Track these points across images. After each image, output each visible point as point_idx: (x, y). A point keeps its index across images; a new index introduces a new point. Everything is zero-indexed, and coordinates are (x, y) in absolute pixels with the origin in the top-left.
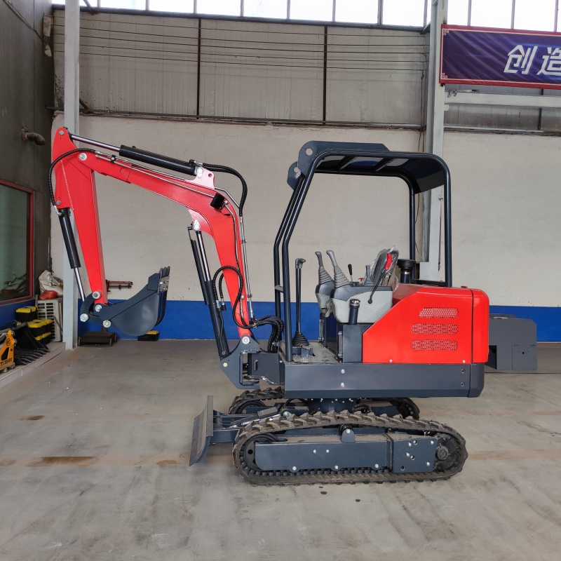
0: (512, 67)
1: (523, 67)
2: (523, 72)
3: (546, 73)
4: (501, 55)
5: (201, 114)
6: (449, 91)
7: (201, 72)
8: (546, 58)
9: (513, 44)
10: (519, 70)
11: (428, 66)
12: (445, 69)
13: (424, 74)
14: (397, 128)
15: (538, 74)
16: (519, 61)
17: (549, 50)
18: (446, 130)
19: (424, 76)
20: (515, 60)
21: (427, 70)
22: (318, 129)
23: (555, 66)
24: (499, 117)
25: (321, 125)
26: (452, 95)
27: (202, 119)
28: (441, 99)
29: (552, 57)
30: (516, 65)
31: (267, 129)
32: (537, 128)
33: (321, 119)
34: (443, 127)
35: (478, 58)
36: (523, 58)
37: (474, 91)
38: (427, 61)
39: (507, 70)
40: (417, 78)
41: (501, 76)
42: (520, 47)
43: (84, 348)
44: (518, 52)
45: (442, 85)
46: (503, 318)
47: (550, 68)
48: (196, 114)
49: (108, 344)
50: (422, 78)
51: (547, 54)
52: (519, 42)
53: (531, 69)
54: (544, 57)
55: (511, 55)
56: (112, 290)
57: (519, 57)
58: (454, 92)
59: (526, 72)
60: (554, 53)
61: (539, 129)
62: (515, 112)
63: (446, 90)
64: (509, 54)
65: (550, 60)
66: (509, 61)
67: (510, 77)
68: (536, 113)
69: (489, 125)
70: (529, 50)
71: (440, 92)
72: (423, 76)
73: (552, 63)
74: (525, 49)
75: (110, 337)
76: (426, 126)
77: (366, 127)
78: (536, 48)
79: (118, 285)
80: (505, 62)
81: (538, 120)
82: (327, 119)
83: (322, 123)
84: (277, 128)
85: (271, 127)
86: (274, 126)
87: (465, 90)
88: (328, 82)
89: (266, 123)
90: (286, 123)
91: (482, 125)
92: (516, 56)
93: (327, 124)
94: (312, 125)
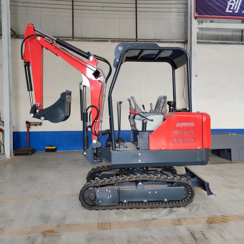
0: (230, 9)
1: (235, 9)
2: (235, 12)
4: (224, 3)
5: (75, 36)
6: (199, 22)
7: (74, 15)
10: (233, 10)
11: (188, 11)
12: (197, 11)
13: (186, 14)
14: (173, 42)
15: (243, 12)
16: (233, 6)
18: (198, 43)
19: (186, 15)
20: (231, 6)
21: (187, 12)
24: (222, 36)
26: (201, 23)
27: (75, 39)
28: (195, 26)
30: (232, 8)
31: (109, 44)
32: (241, 41)
33: (135, 38)
34: (196, 41)
35: (213, 5)
36: (235, 5)
37: (211, 21)
38: (187, 8)
39: (227, 11)
40: (182, 17)
41: (224, 14)
43: (16, 157)
44: (232, 2)
45: (195, 19)
46: (233, 134)
48: (72, 36)
49: (29, 154)
50: (185, 16)
53: (239, 10)
56: (31, 127)
57: (233, 4)
58: (201, 22)
59: (237, 12)
61: (242, 41)
62: (230, 34)
63: (197, 21)
64: (228, 3)
66: (228, 6)
67: (229, 14)
68: (240, 34)
69: (218, 40)
71: (195, 22)
72: (185, 15)
75: (30, 151)
76: (188, 40)
77: (158, 42)
79: (35, 124)
80: (226, 7)
81: (241, 37)
82: (138, 38)
83: (135, 40)
84: (113, 43)
85: (110, 43)
86: (112, 42)
87: (207, 21)
88: (138, 20)
89: (107, 41)
90: (118, 41)
91: (214, 40)
92: (231, 4)
93: (138, 40)
94: (130, 41)
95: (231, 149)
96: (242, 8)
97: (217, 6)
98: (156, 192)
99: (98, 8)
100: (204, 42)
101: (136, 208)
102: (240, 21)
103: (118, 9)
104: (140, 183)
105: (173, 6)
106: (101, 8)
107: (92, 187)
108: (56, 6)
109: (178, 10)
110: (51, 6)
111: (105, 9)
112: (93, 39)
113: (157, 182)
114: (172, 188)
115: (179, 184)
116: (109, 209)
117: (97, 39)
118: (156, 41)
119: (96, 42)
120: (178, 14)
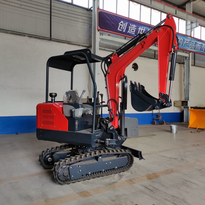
0: (120, 29)
2: (123, 31)
3: (130, 33)
4: (117, 23)
8: (130, 27)
9: (120, 20)
14: (79, 45)
16: (122, 27)
17: (131, 24)
20: (121, 26)
21: (91, 24)
22: (48, 41)
23: (132, 30)
24: (113, 46)
25: (49, 40)
26: (101, 35)
28: (98, 36)
29: (132, 27)
30: (121, 28)
31: (25, 38)
33: (49, 37)
34: (99, 47)
35: (110, 23)
36: (123, 26)
37: (109, 35)
38: (91, 21)
39: (119, 29)
40: (86, 27)
41: (117, 31)
42: (122, 22)
44: (122, 24)
45: (98, 31)
47: (131, 31)
50: (90, 27)
51: (130, 26)
52: (122, 20)
54: (129, 27)
57: (122, 25)
59: (124, 31)
60: (132, 26)
62: (118, 45)
64: (119, 24)
65: (131, 28)
66: (119, 26)
67: (119, 32)
69: (110, 49)
70: (125, 23)
71: (98, 33)
73: (131, 29)
74: (124, 23)
76: (91, 46)
77: (68, 43)
78: (127, 23)
82: (52, 38)
83: (50, 39)
84: (30, 38)
85: (27, 38)
86: (29, 37)
87: (106, 34)
88: (52, 22)
89: (25, 35)
90: (34, 37)
91: (108, 48)
92: (121, 25)
93: (52, 39)
94: (45, 39)
96: (127, 29)
97: (113, 25)
99: (16, 5)
100: (101, 49)
102: (124, 37)
103: (35, 10)
104: (100, 157)
105: (80, 17)
106: (19, 6)
109: (83, 21)
111: (22, 7)
116: (78, 181)
117: (14, 33)
118: (67, 42)
119: (13, 35)
120: (83, 24)
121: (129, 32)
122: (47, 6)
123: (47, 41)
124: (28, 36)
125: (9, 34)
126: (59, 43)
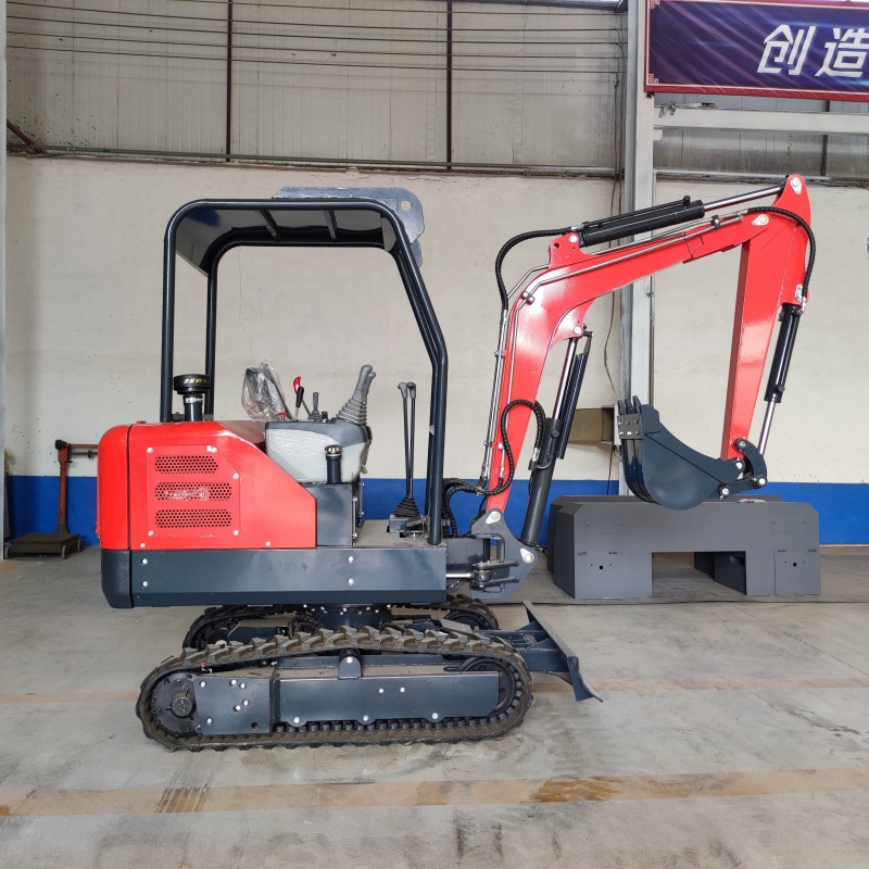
0: (771, 63)
1: (790, 62)
2: (791, 72)
3: (831, 73)
4: (751, 42)
5: (234, 150)
6: (661, 106)
7: (233, 81)
8: (831, 46)
9: (774, 22)
10: (785, 67)
11: (625, 66)
12: (654, 68)
13: (620, 79)
14: (575, 175)
15: (818, 74)
16: (783, 52)
17: (837, 32)
18: (660, 177)
19: (620, 84)
20: (776, 51)
21: (625, 72)
22: (437, 178)
23: (846, 60)
24: (753, 155)
25: (442, 171)
26: (668, 112)
27: (236, 162)
28: (648, 120)
29: (841, 46)
30: (779, 59)
31: (349, 177)
32: (819, 173)
33: (444, 160)
34: (653, 171)
35: (712, 47)
36: (791, 47)
37: (706, 105)
38: (624, 57)
39: (763, 68)
41: (752, 78)
42: (784, 29)
43: (14, 563)
44: (782, 37)
45: (649, 95)
46: (756, 501)
47: (839, 64)
48: (225, 152)
49: (58, 555)
50: (616, 87)
51: (832, 39)
52: (784, 20)
53: (805, 67)
54: (828, 45)
55: (770, 42)
56: (76, 460)
57: (784, 46)
58: (670, 107)
59: (796, 71)
60: (844, 39)
61: (822, 175)
62: (780, 147)
63: (656, 104)
64: (766, 40)
65: (837, 50)
66: (767, 53)
67: (768, 80)
68: (817, 148)
69: (737, 168)
70: (801, 32)
71: (646, 108)
72: (618, 82)
73: (841, 54)
74: (795, 31)
75: (63, 543)
76: (623, 171)
77: (521, 174)
78: (812, 30)
79: (86, 451)
80: (760, 55)
81: (820, 160)
82: (454, 160)
83: (445, 168)
84: (366, 176)
85: (357, 175)
86: (361, 173)
87: (691, 105)
88: (454, 97)
89: (347, 167)
90: (381, 168)
91: (724, 169)
92: (778, 44)
93: (454, 168)
94: (427, 170)
95: (744, 552)
96: (816, 57)
97: (728, 52)
98: (402, 690)
99: (316, 56)
100: (686, 175)
101: (330, 744)
103: (387, 59)
104: (350, 660)
105: (579, 50)
106: (327, 57)
107: (182, 671)
108: (172, 49)
109: (596, 62)
110: (155, 48)
111: (340, 58)
112: (299, 163)
113: (408, 655)
114: (458, 675)
115: (483, 663)
116: (237, 747)
117: (312, 163)
118: (519, 170)
119: (306, 173)
120: (595, 77)
121: (825, 69)
122: (433, 35)
123: (432, 178)
124: (359, 168)
125: (289, 173)
126: (483, 180)
